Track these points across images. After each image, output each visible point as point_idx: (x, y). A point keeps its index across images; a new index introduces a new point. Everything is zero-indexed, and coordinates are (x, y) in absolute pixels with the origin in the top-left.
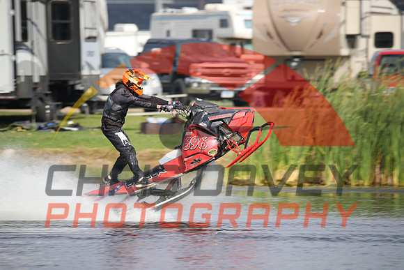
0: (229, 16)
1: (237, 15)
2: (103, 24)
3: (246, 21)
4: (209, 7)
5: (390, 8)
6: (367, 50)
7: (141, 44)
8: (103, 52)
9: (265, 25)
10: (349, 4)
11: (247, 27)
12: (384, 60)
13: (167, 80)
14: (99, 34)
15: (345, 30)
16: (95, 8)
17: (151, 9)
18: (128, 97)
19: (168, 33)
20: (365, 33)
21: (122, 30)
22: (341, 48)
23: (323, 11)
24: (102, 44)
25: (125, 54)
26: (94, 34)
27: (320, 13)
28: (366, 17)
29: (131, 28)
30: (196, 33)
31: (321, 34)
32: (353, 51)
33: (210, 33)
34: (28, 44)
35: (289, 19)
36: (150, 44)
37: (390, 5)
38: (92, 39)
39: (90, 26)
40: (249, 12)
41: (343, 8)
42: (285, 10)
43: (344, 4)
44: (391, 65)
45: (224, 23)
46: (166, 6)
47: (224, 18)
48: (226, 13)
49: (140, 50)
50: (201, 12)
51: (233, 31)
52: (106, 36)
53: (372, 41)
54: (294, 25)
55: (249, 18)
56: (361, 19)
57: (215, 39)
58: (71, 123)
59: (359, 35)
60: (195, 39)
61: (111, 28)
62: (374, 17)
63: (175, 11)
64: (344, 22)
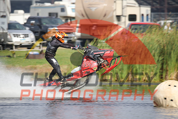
0: (65, 7)
1: (69, 6)
2: (9, 10)
3: (72, 9)
4: (56, 3)
5: (135, 4)
6: (125, 22)
7: (26, 19)
8: (9, 22)
9: (81, 11)
10: (117, 2)
11: (73, 12)
12: (133, 27)
13: (38, 35)
14: (7, 14)
15: (116, 13)
16: (5, 3)
17: (30, 3)
18: (58, 43)
19: (38, 14)
20: (124, 15)
21: (17, 13)
22: (114, 21)
23: (106, 5)
24: (8, 19)
25: (19, 24)
26: (5, 14)
27: (105, 6)
28: (125, 8)
29: (21, 12)
30: (50, 14)
31: (105, 15)
32: (119, 23)
33: (57, 14)
35: (91, 8)
36: (30, 19)
37: (135, 2)
38: (4, 16)
39: (3, 11)
40: (74, 5)
41: (115, 4)
42: (90, 5)
43: (115, 2)
44: (136, 29)
45: (63, 10)
46: (37, 2)
47: (63, 7)
48: (64, 6)
49: (26, 22)
50: (53, 5)
51: (67, 13)
52: (10, 15)
53: (127, 18)
54: (93, 11)
55: (74, 8)
56: (123, 9)
57: (59, 17)
59: (122, 15)
60: (50, 17)
61: (12, 12)
62: (128, 8)
63: (41, 4)
64: (115, 10)
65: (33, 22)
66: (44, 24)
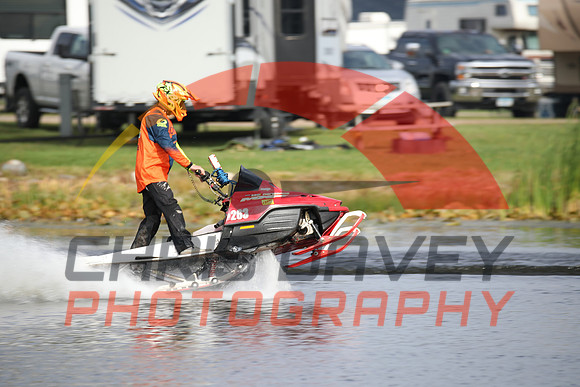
0: (508, 2)
2: (345, 13)
3: (530, 7)
7: (393, 38)
9: (555, 12)
11: (531, 14)
13: (426, 84)
14: (339, 26)
19: (428, 24)
24: (343, 39)
26: (332, 26)
29: (381, 17)
30: (465, 23)
33: (483, 23)
34: (250, 39)
36: (405, 38)
38: (330, 32)
39: (327, 15)
45: (502, 10)
47: (501, 3)
49: (393, 46)
52: (349, 28)
55: (534, 3)
57: (489, 31)
58: (303, 139)
60: (463, 31)
61: (355, 18)
65: (414, 46)
66: (446, 52)
